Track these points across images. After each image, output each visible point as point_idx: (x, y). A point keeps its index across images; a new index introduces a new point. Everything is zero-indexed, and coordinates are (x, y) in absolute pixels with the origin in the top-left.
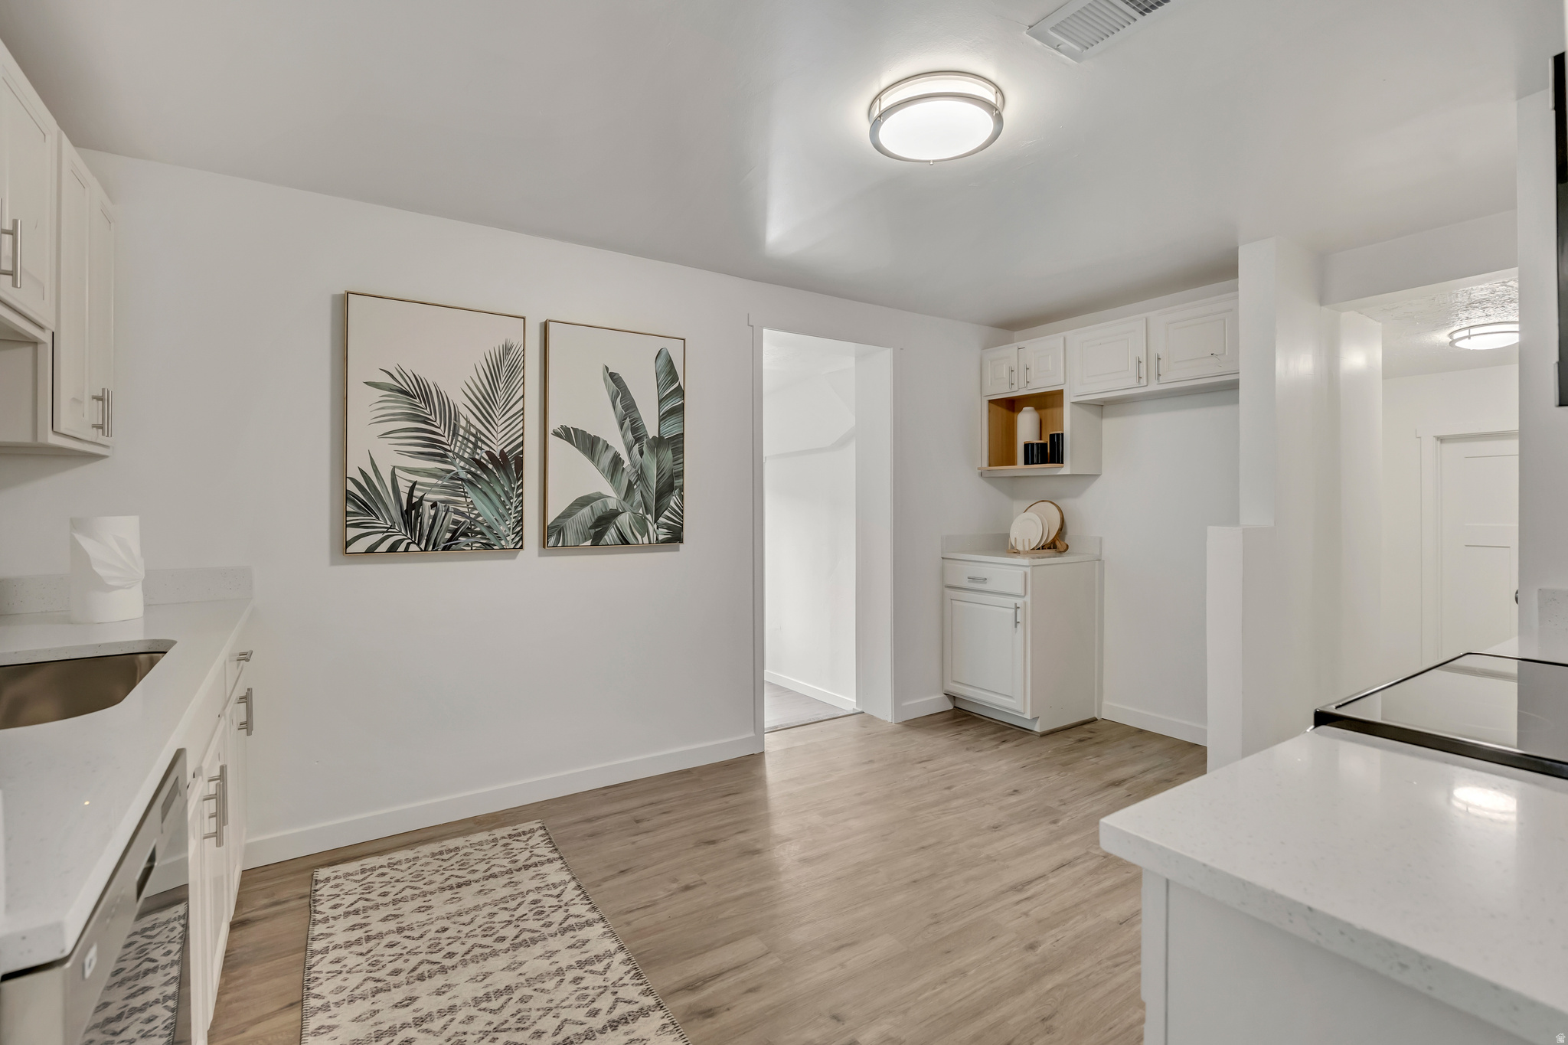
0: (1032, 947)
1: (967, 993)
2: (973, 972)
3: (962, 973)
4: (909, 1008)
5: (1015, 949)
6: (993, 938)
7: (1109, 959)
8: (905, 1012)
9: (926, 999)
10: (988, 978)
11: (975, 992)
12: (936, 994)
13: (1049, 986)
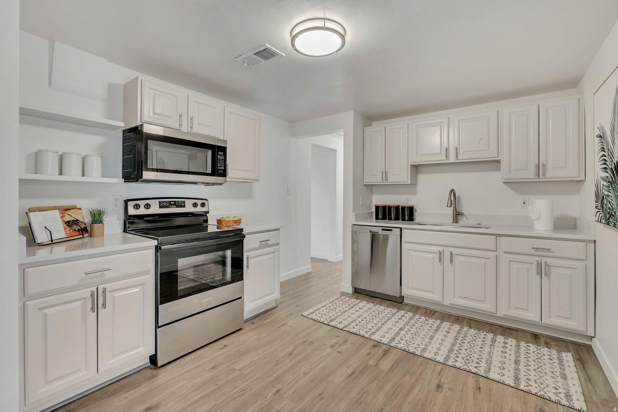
0: (278, 391)
1: (303, 367)
2: (302, 375)
3: (305, 374)
4: (320, 359)
5: (285, 389)
6: (294, 393)
7: (246, 393)
8: (321, 358)
9: (316, 362)
10: (296, 374)
11: (300, 368)
12: (313, 365)
13: (274, 375)
